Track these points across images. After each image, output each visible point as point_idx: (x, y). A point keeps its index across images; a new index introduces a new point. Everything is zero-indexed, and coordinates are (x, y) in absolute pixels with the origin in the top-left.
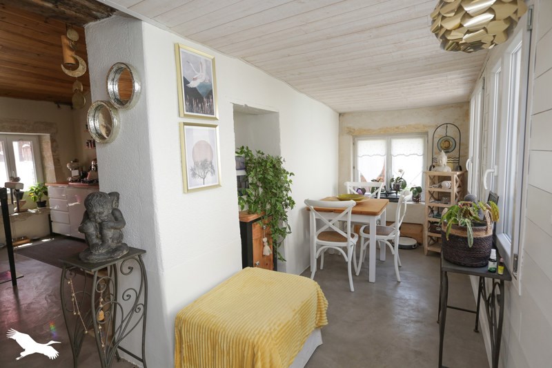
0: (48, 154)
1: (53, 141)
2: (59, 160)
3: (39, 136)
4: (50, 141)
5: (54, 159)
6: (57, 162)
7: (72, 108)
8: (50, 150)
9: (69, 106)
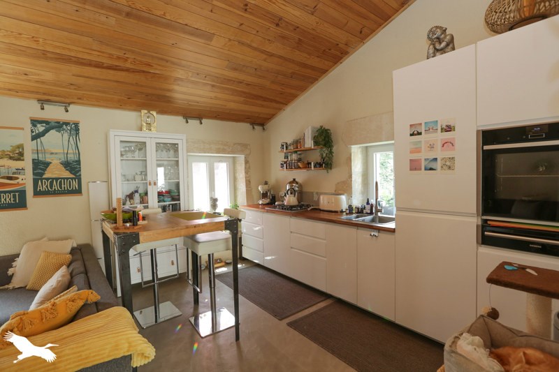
0: (241, 176)
1: (247, 162)
2: (250, 182)
3: (233, 157)
4: (244, 162)
5: (246, 181)
6: (248, 183)
7: (264, 129)
8: (243, 172)
9: (261, 128)
